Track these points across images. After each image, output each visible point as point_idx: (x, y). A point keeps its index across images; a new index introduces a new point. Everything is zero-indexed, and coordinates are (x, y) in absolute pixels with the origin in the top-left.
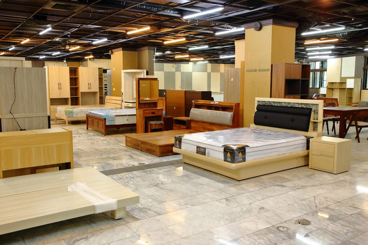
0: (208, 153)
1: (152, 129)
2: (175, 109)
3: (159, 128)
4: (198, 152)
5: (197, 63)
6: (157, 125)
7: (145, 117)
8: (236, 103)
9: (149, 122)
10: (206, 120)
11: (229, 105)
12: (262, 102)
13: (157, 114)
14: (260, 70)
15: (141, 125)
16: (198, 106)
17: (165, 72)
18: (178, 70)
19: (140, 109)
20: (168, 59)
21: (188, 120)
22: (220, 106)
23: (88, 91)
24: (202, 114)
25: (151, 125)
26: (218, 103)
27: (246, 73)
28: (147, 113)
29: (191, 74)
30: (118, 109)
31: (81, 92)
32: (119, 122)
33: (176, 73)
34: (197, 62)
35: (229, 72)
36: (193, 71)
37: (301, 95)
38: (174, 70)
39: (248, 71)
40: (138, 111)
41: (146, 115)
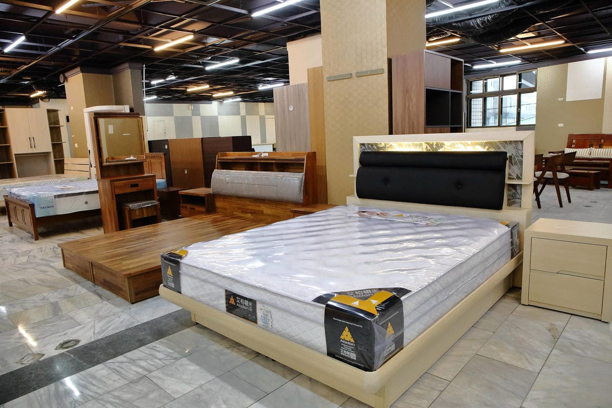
0: (265, 317)
1: (133, 219)
2: (186, 173)
3: (150, 215)
4: (231, 308)
5: (225, 102)
6: (145, 210)
7: (116, 195)
8: (309, 153)
9: (126, 204)
10: (245, 193)
11: (293, 158)
12: (370, 146)
13: (143, 186)
14: (360, 75)
15: (110, 212)
16: (228, 165)
17: (176, 118)
18: (196, 113)
19: (103, 180)
20: (177, 95)
21: (209, 195)
22: (273, 161)
23: (31, 151)
24: (236, 181)
25: (131, 211)
26: (267, 155)
27: (326, 83)
28: (121, 187)
29: (216, 118)
30: (84, 180)
31: (15, 155)
32: (66, 208)
33: (194, 117)
34: (224, 100)
35: (283, 95)
36: (219, 114)
37: (451, 126)
38: (189, 113)
39: (331, 80)
40: (101, 183)
41: (119, 192)
